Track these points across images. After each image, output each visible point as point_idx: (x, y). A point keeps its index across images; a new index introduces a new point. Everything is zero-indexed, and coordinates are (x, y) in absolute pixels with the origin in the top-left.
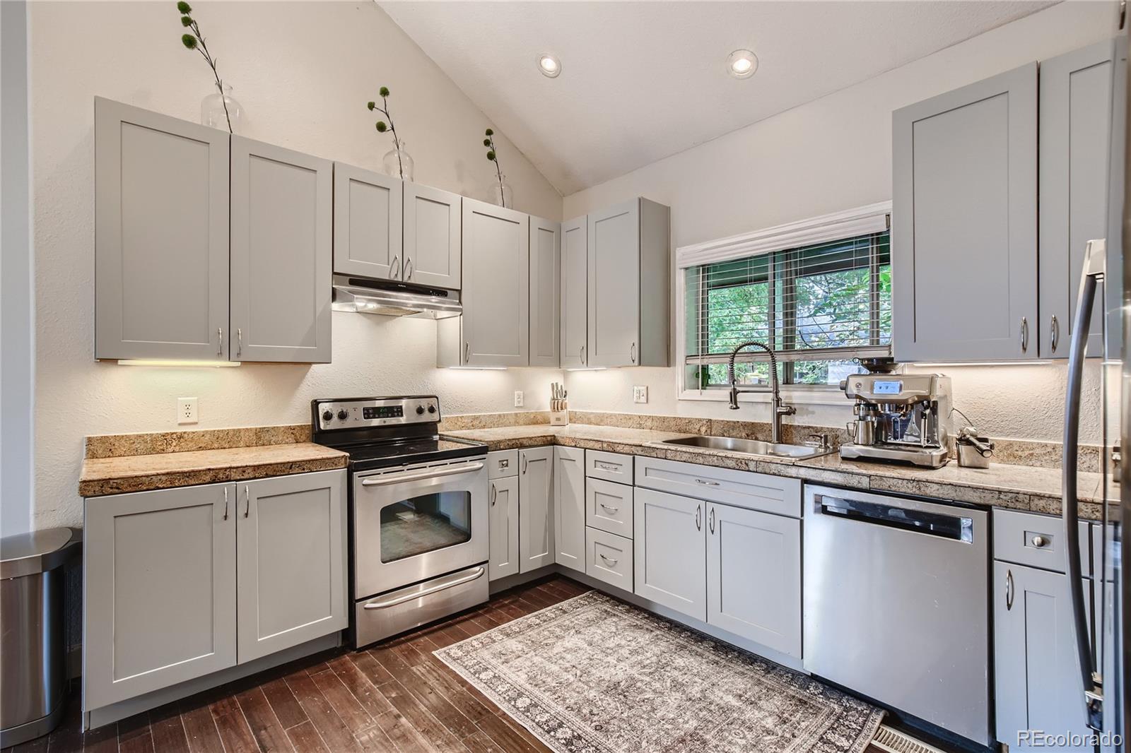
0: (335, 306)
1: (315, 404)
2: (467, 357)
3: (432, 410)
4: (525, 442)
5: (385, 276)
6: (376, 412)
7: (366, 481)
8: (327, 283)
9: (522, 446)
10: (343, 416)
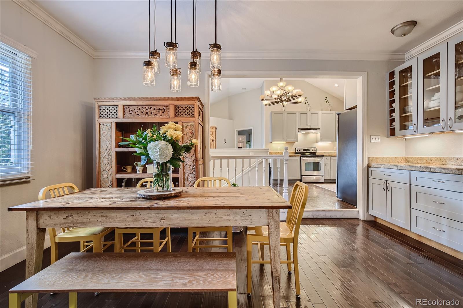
0: (298, 133)
1: (295, 149)
2: (321, 140)
3: (315, 150)
4: (332, 155)
5: (306, 128)
6: (305, 150)
7: (303, 158)
8: (297, 130)
9: (331, 156)
10: (300, 150)
